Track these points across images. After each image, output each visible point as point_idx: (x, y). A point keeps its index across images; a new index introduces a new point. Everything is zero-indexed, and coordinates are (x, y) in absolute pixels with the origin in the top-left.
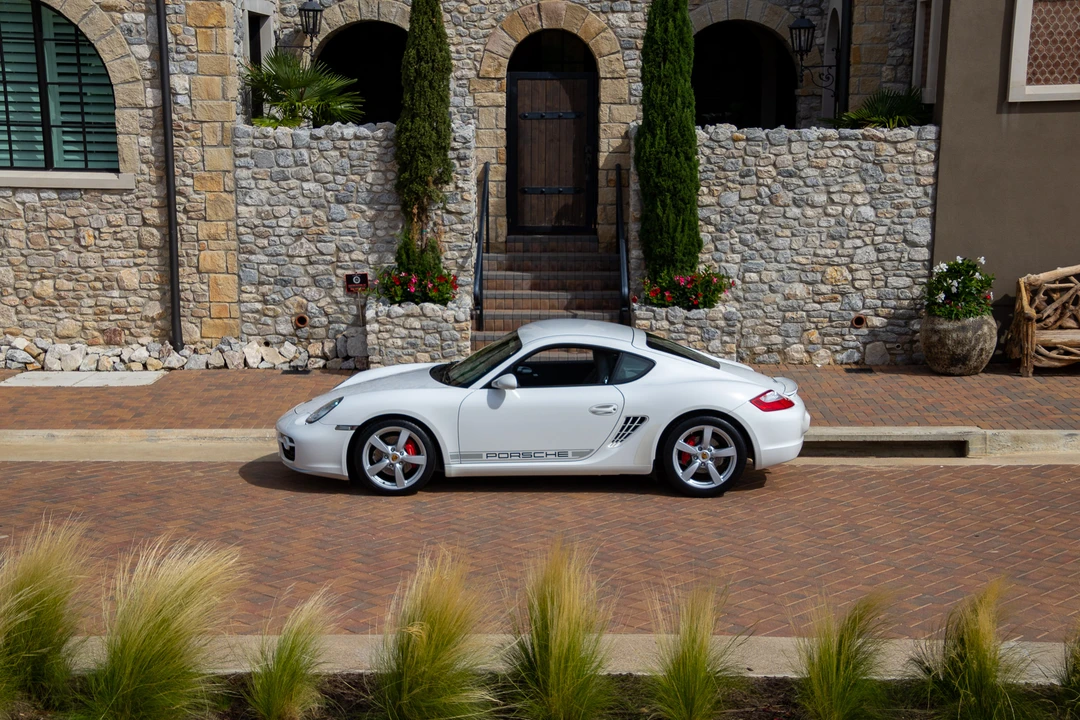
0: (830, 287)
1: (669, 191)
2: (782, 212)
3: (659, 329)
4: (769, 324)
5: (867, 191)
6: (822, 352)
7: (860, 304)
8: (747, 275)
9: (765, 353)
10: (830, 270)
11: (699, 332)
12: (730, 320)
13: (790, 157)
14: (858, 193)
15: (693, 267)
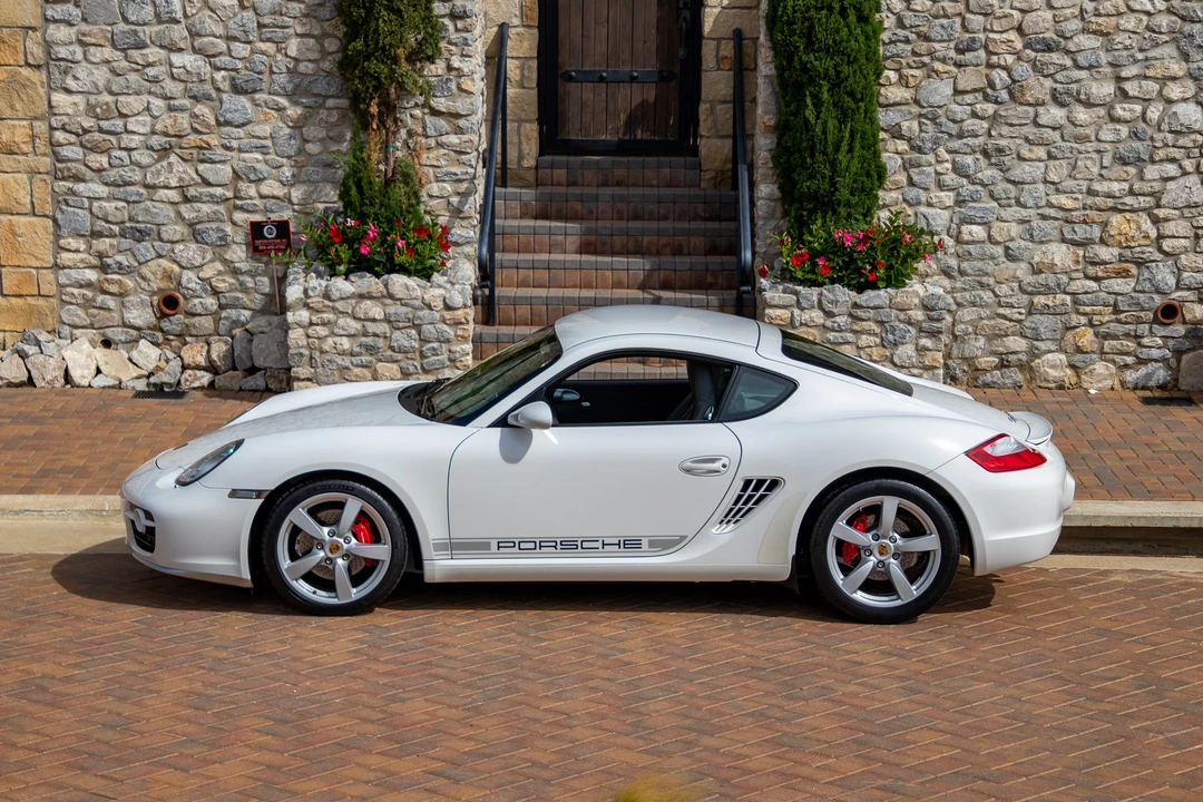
0: (1116, 251)
1: (826, 77)
2: (1032, 115)
3: (806, 325)
4: (1004, 317)
5: (1190, 75)
6: (1100, 367)
7: (1172, 281)
8: (965, 228)
9: (996, 368)
10: (1116, 219)
11: (878, 330)
12: (933, 309)
13: (1049, 15)
14: (1174, 79)
15: (867, 214)
